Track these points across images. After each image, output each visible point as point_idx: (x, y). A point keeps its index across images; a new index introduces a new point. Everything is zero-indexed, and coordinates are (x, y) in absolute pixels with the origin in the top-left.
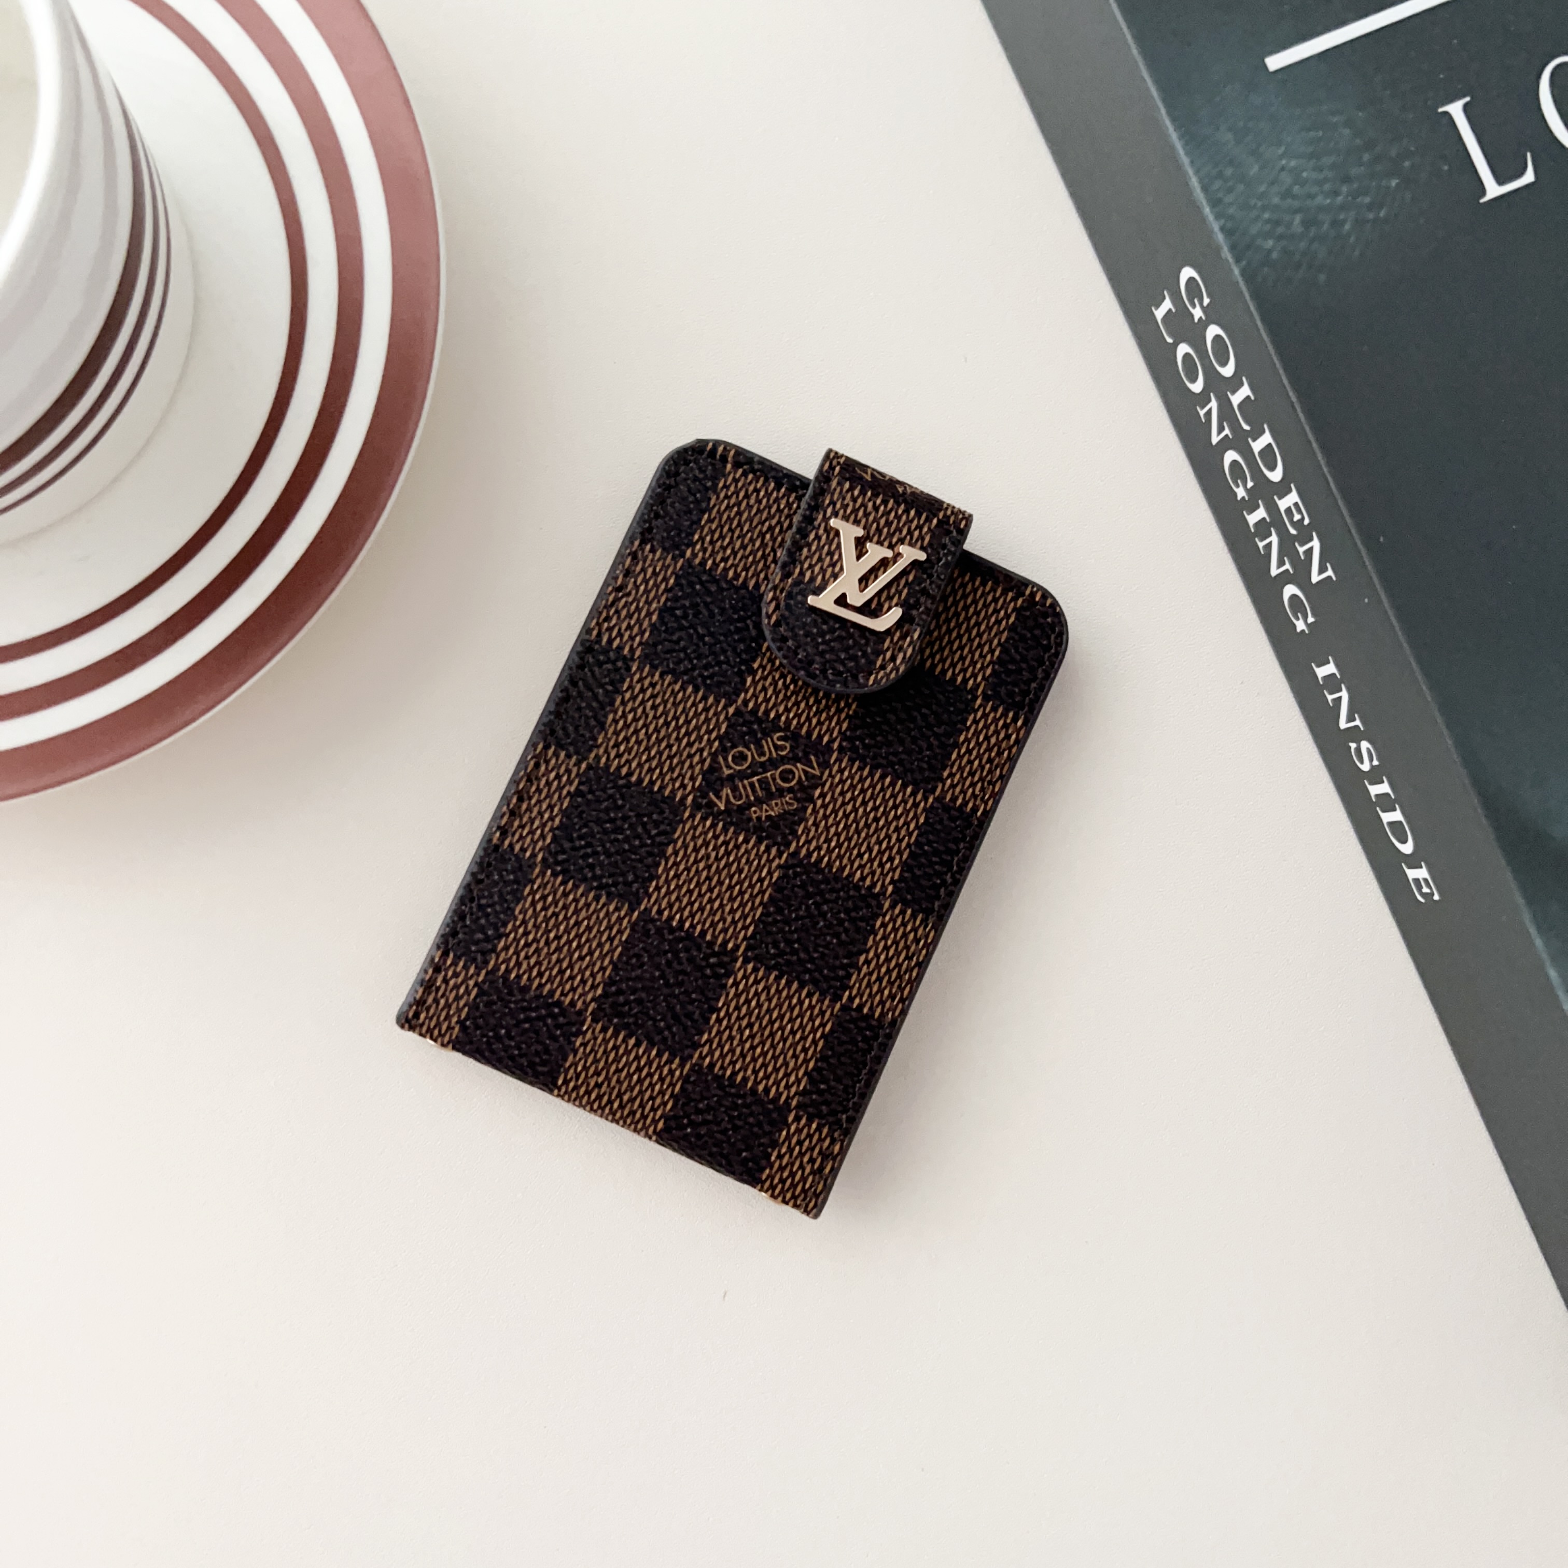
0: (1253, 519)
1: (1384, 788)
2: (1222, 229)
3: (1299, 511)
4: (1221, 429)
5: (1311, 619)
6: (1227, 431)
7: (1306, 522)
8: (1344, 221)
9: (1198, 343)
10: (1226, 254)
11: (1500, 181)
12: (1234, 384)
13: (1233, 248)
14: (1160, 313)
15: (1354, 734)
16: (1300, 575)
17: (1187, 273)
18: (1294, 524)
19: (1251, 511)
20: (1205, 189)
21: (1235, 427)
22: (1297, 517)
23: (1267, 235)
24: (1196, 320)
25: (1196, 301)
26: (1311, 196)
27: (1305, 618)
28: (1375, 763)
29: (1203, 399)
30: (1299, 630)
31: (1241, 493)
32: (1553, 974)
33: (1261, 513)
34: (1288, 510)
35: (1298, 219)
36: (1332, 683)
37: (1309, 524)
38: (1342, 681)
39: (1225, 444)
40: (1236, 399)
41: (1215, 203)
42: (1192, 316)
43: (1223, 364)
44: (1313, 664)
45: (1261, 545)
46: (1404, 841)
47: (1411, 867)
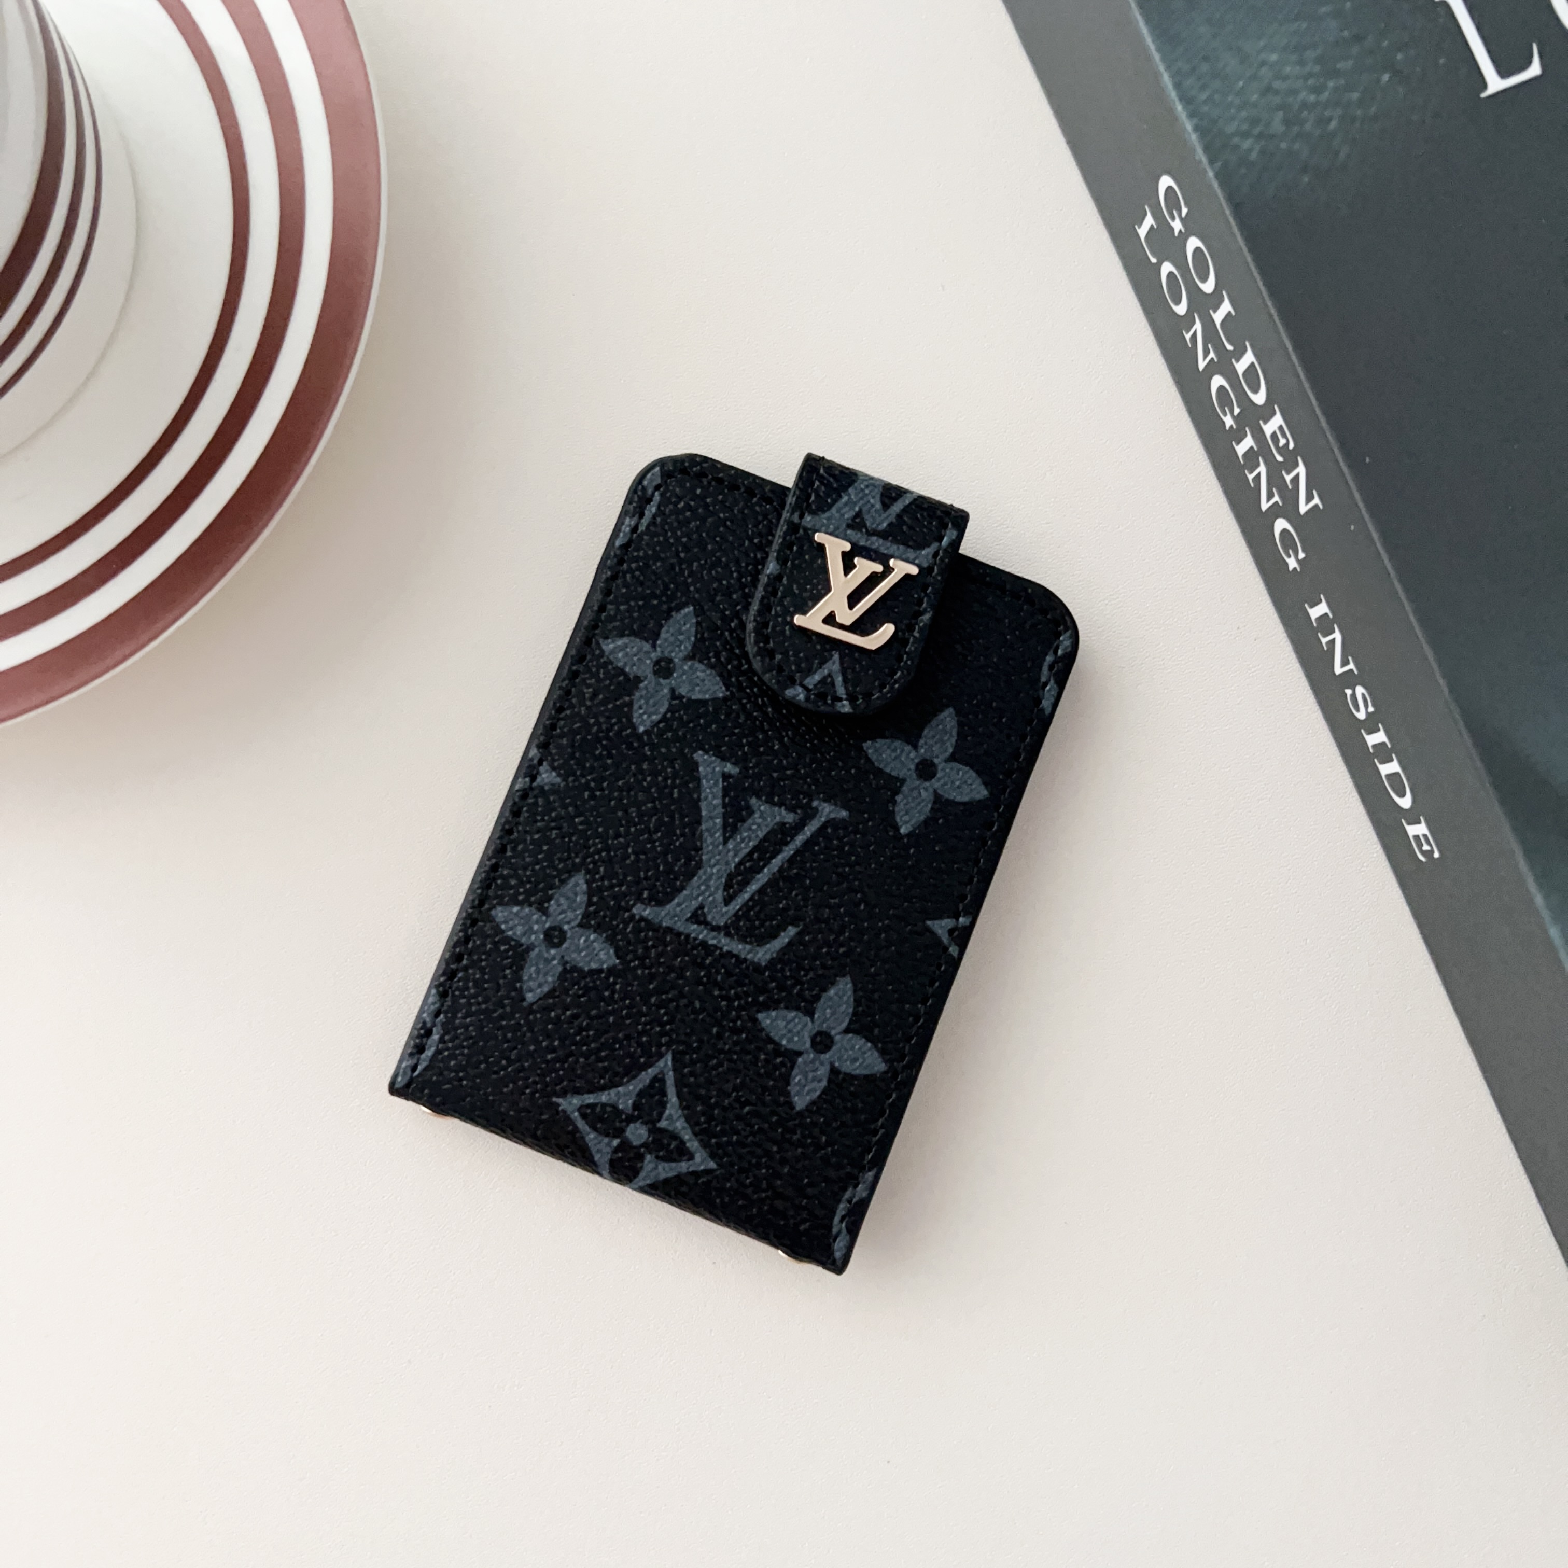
0: (1241, 449)
1: (1380, 736)
2: (1196, 128)
3: (1284, 436)
4: (1206, 353)
5: (1302, 555)
6: (1212, 355)
7: (1291, 446)
8: (1330, 119)
9: (1181, 263)
10: (1200, 155)
11: (1503, 73)
12: (1215, 300)
13: (1206, 149)
14: (1143, 231)
15: (1349, 680)
16: (1288, 509)
17: (1166, 182)
18: (1280, 450)
19: (1239, 442)
20: (1177, 86)
21: (1220, 349)
22: (1282, 442)
23: (1245, 135)
24: (1176, 234)
25: (1175, 212)
26: (1294, 92)
27: (1296, 554)
28: (1371, 709)
29: (1188, 321)
30: (1291, 568)
31: (1229, 421)
32: (1554, 932)
33: (1248, 442)
34: (1274, 435)
35: (1278, 117)
36: (1325, 624)
37: (1294, 448)
38: (1334, 621)
39: (1212, 368)
40: (1218, 317)
41: (1186, 100)
42: (1172, 229)
43: (1204, 279)
44: (1306, 605)
45: (1251, 477)
46: (1402, 794)
47: (1410, 823)
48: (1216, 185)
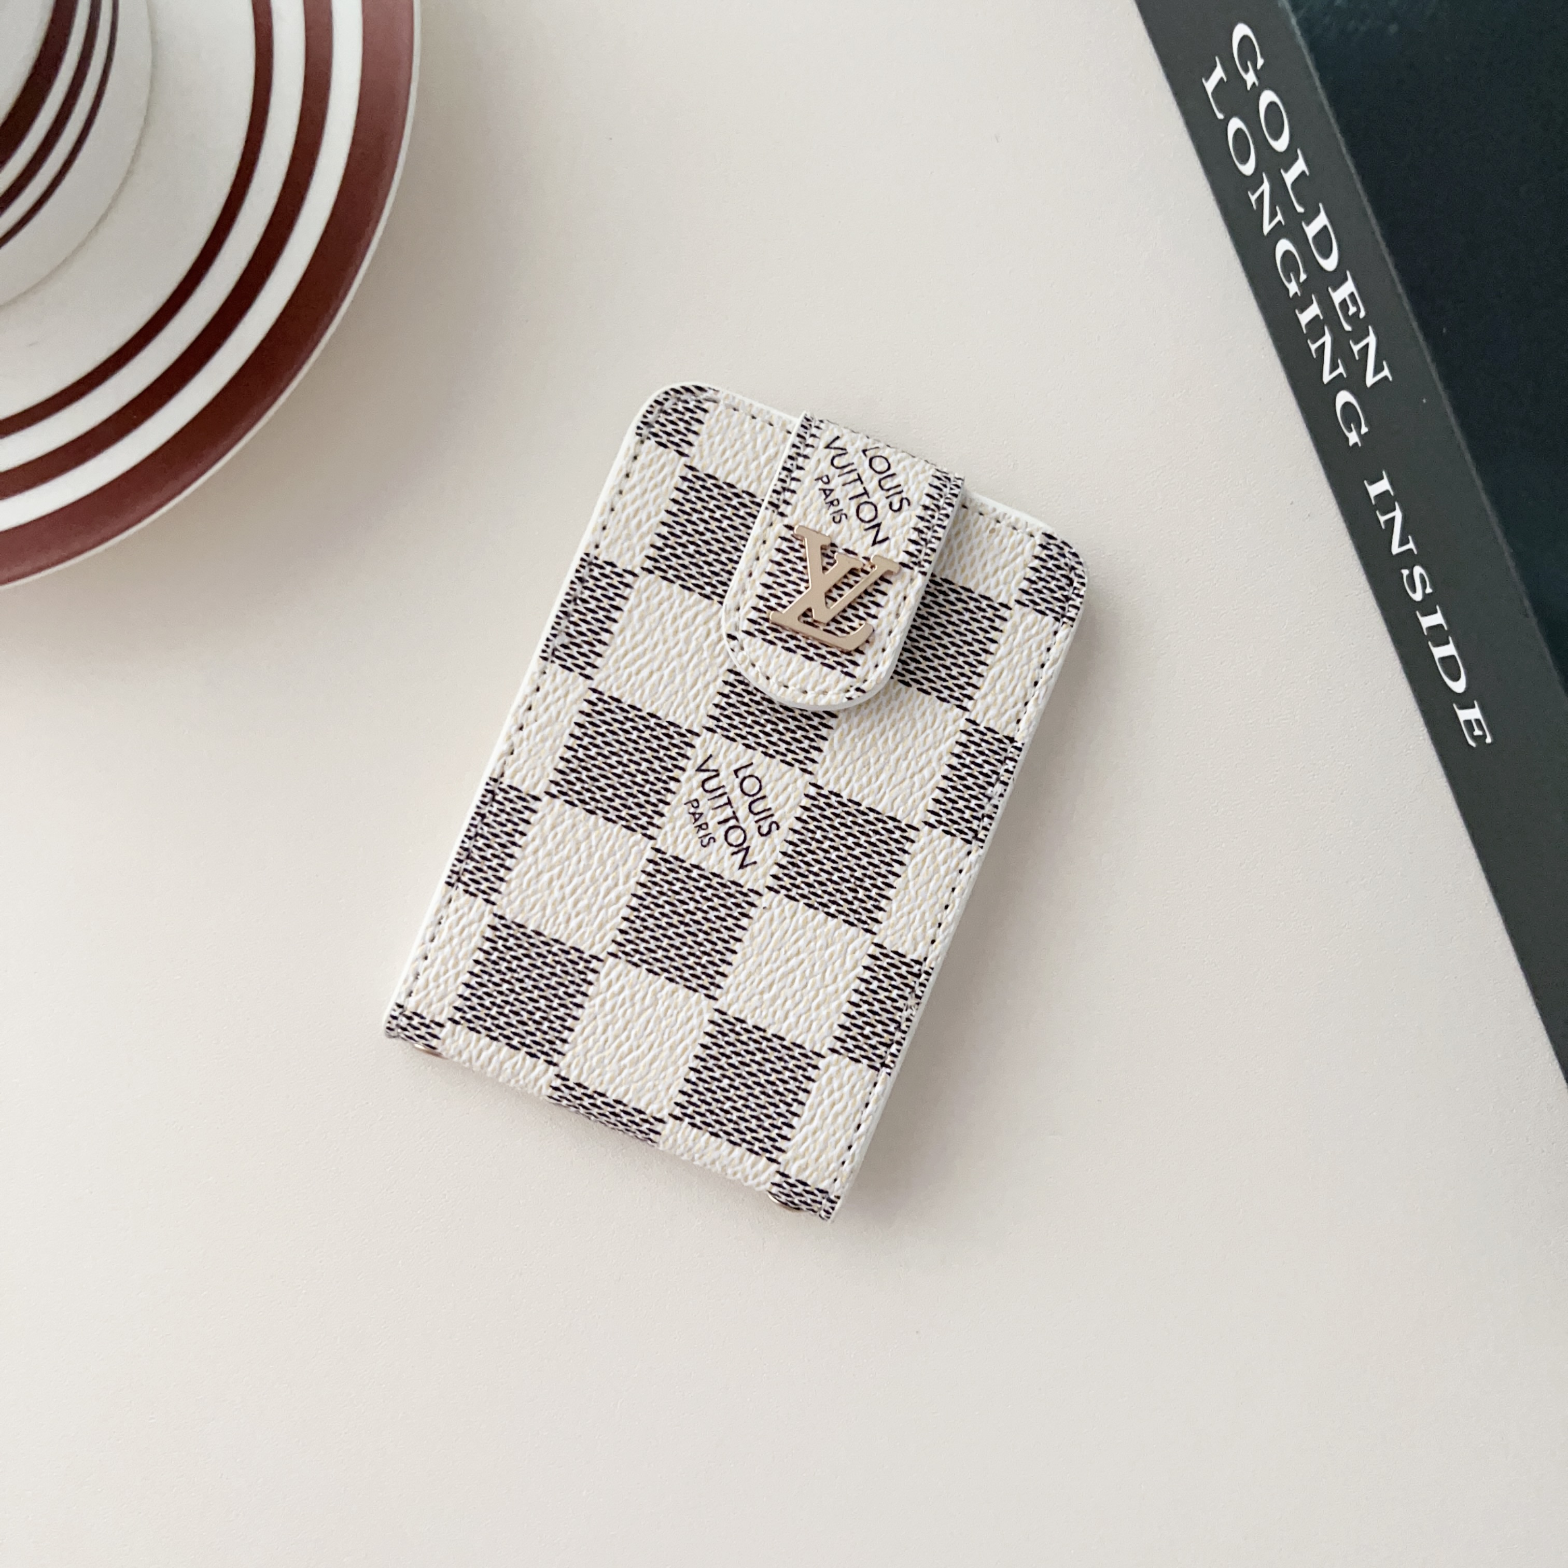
0: (1305, 318)
1: (1437, 619)
3: (1355, 303)
4: (1273, 215)
5: (1364, 430)
6: (1279, 217)
7: (1362, 314)
9: (1251, 118)
12: (1288, 159)
14: (1210, 85)
15: (1407, 559)
16: (1354, 381)
17: (1241, 30)
18: (1349, 319)
19: (1303, 310)
21: (1288, 210)
22: (1352, 310)
24: (1249, 88)
25: (1249, 64)
27: (1359, 428)
28: (1429, 590)
29: (1255, 181)
30: (1351, 443)
31: (1293, 288)
33: (1314, 310)
34: (1343, 303)
36: (1385, 502)
37: (1365, 317)
38: (1395, 498)
39: (1278, 232)
40: (1290, 177)
42: (1245, 82)
43: (1277, 136)
44: (1365, 482)
45: (1313, 347)
46: (1456, 678)
47: (1462, 707)
48: (1298, 32)
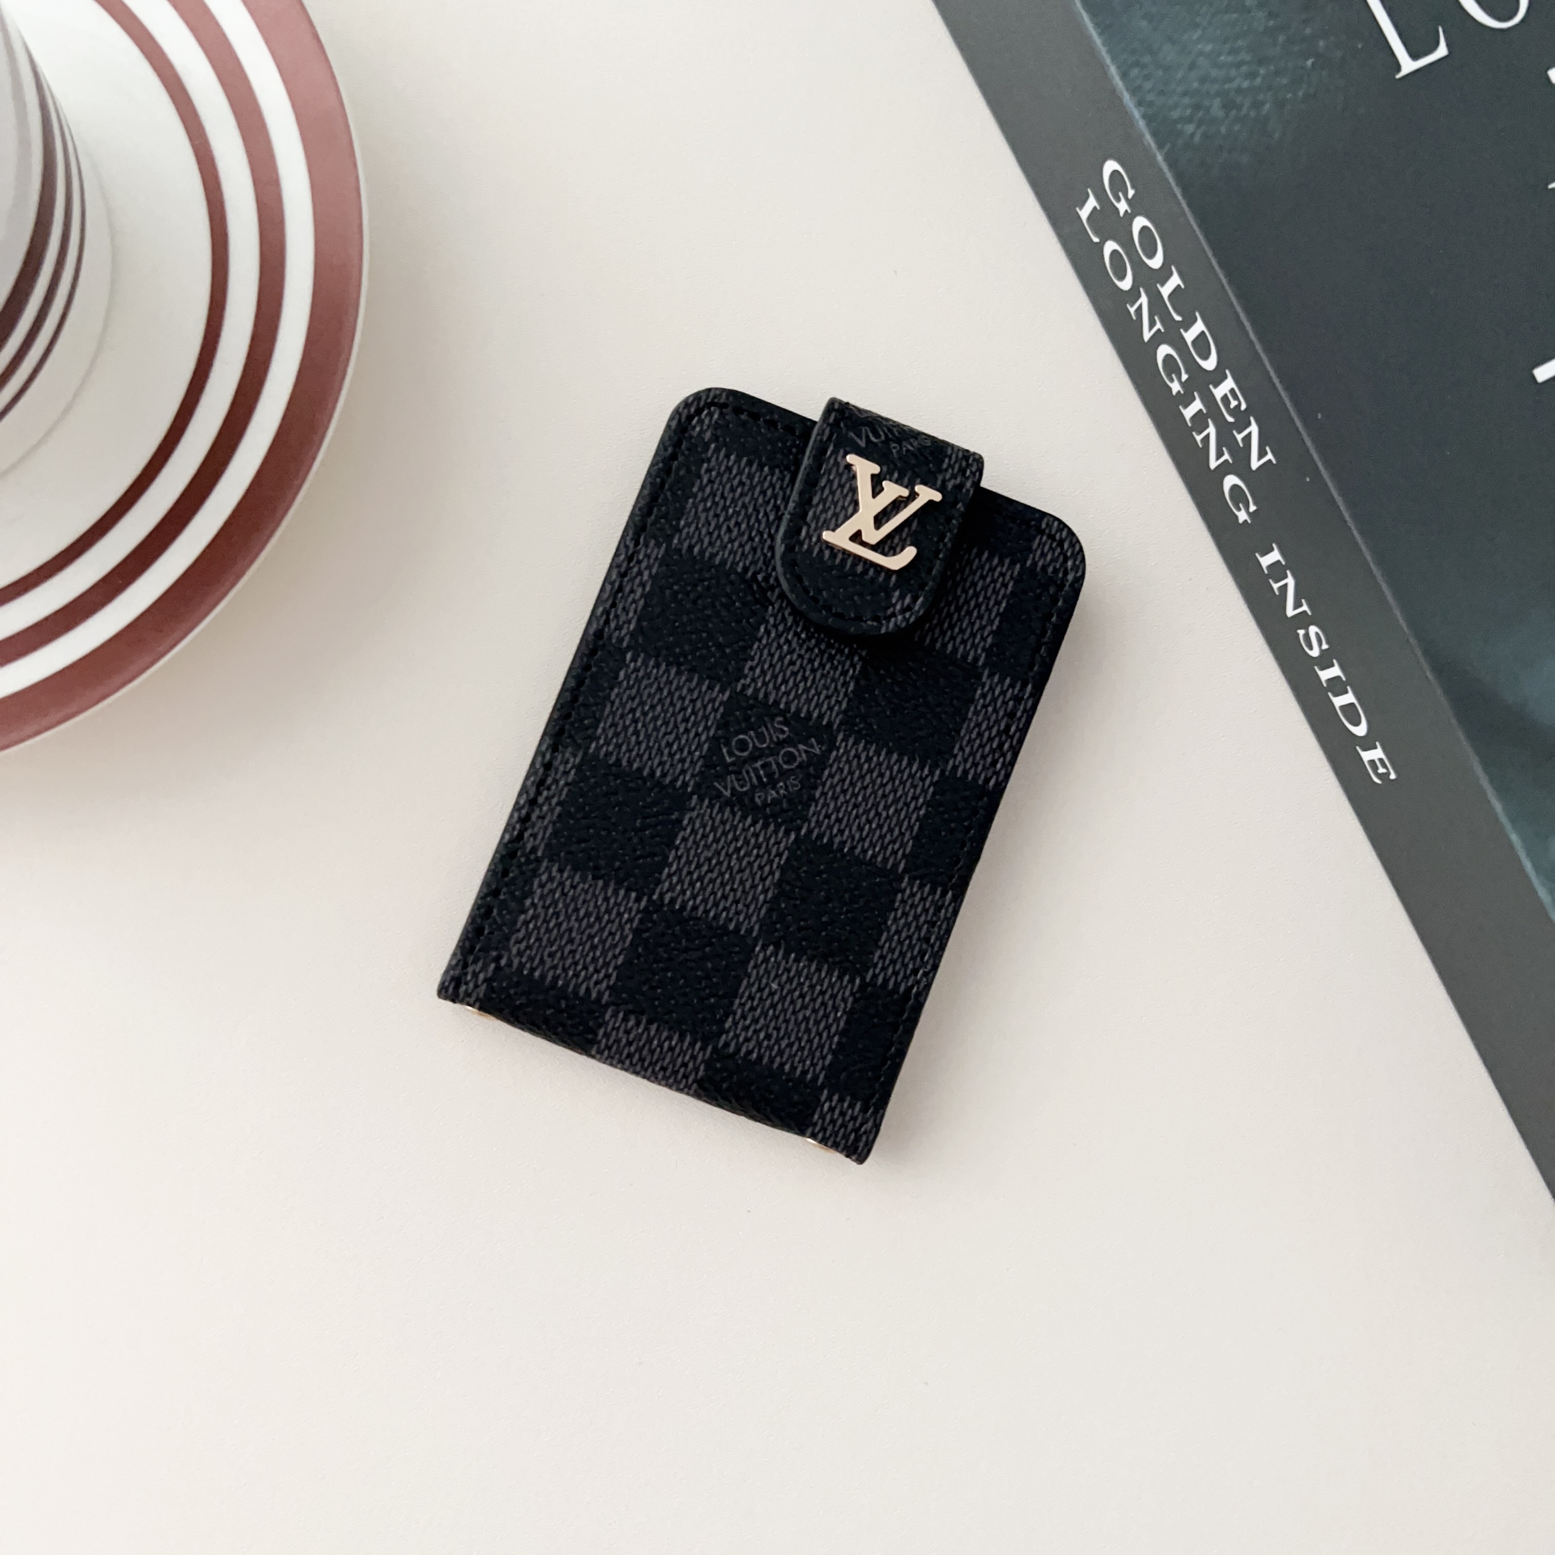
0: (1188, 413)
1: (1335, 671)
2: (1144, 116)
3: (1236, 397)
4: (1152, 324)
5: (1252, 508)
6: (1158, 326)
7: (1243, 406)
8: (1263, 104)
9: (1126, 240)
10: (1148, 138)
11: (1415, 56)
12: (1163, 275)
13: (1154, 134)
14: (1084, 213)
15: (1302, 621)
16: (1240, 464)
17: (1111, 166)
18: (1232, 412)
19: (1186, 406)
20: (1124, 76)
21: (1166, 319)
22: (1234, 403)
23: (1189, 120)
24: (1122, 214)
25: (1121, 195)
26: (1229, 79)
27: (1247, 507)
28: (1325, 646)
29: (1133, 295)
30: (1241, 521)
31: (1176, 387)
32: (1514, 837)
33: (1197, 405)
34: (1225, 399)
35: (1217, 102)
36: (1277, 571)
37: (1246, 410)
38: (1286, 567)
39: (1158, 339)
40: (1166, 290)
41: (1134, 91)
42: (1117, 210)
43: (1151, 255)
44: (1257, 555)
45: (1199, 438)
46: (1357, 723)
47: (1365, 749)
48: (1164, 166)
